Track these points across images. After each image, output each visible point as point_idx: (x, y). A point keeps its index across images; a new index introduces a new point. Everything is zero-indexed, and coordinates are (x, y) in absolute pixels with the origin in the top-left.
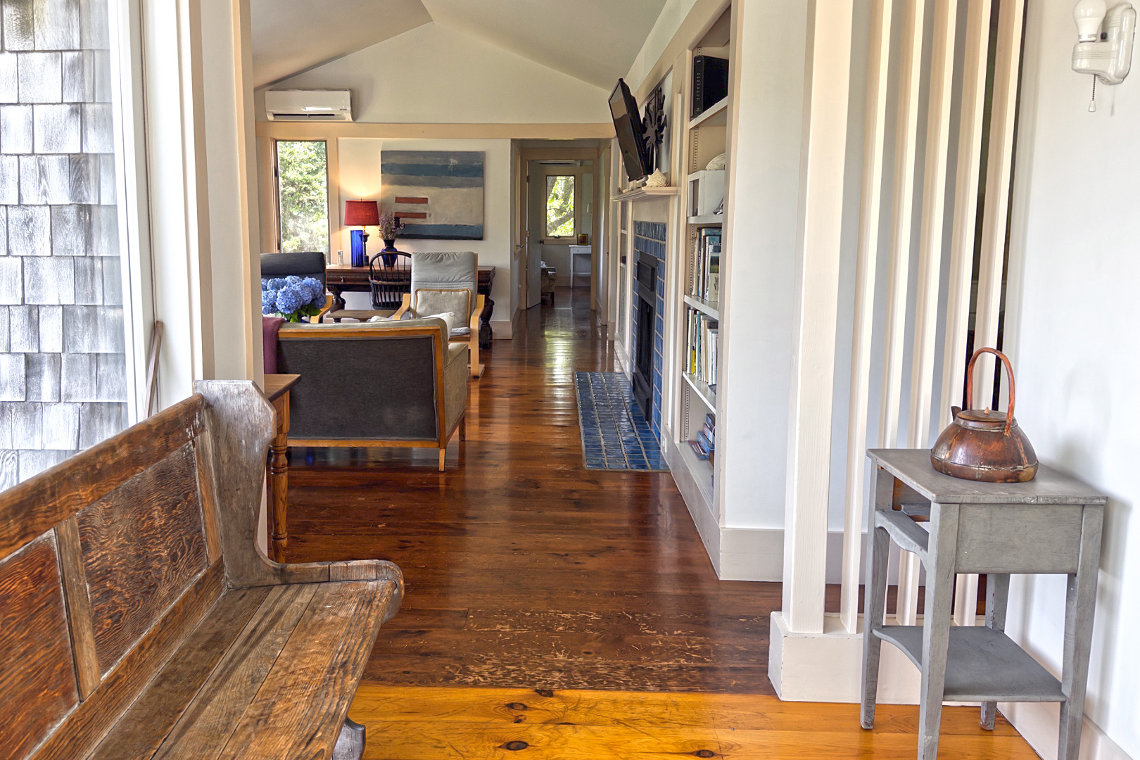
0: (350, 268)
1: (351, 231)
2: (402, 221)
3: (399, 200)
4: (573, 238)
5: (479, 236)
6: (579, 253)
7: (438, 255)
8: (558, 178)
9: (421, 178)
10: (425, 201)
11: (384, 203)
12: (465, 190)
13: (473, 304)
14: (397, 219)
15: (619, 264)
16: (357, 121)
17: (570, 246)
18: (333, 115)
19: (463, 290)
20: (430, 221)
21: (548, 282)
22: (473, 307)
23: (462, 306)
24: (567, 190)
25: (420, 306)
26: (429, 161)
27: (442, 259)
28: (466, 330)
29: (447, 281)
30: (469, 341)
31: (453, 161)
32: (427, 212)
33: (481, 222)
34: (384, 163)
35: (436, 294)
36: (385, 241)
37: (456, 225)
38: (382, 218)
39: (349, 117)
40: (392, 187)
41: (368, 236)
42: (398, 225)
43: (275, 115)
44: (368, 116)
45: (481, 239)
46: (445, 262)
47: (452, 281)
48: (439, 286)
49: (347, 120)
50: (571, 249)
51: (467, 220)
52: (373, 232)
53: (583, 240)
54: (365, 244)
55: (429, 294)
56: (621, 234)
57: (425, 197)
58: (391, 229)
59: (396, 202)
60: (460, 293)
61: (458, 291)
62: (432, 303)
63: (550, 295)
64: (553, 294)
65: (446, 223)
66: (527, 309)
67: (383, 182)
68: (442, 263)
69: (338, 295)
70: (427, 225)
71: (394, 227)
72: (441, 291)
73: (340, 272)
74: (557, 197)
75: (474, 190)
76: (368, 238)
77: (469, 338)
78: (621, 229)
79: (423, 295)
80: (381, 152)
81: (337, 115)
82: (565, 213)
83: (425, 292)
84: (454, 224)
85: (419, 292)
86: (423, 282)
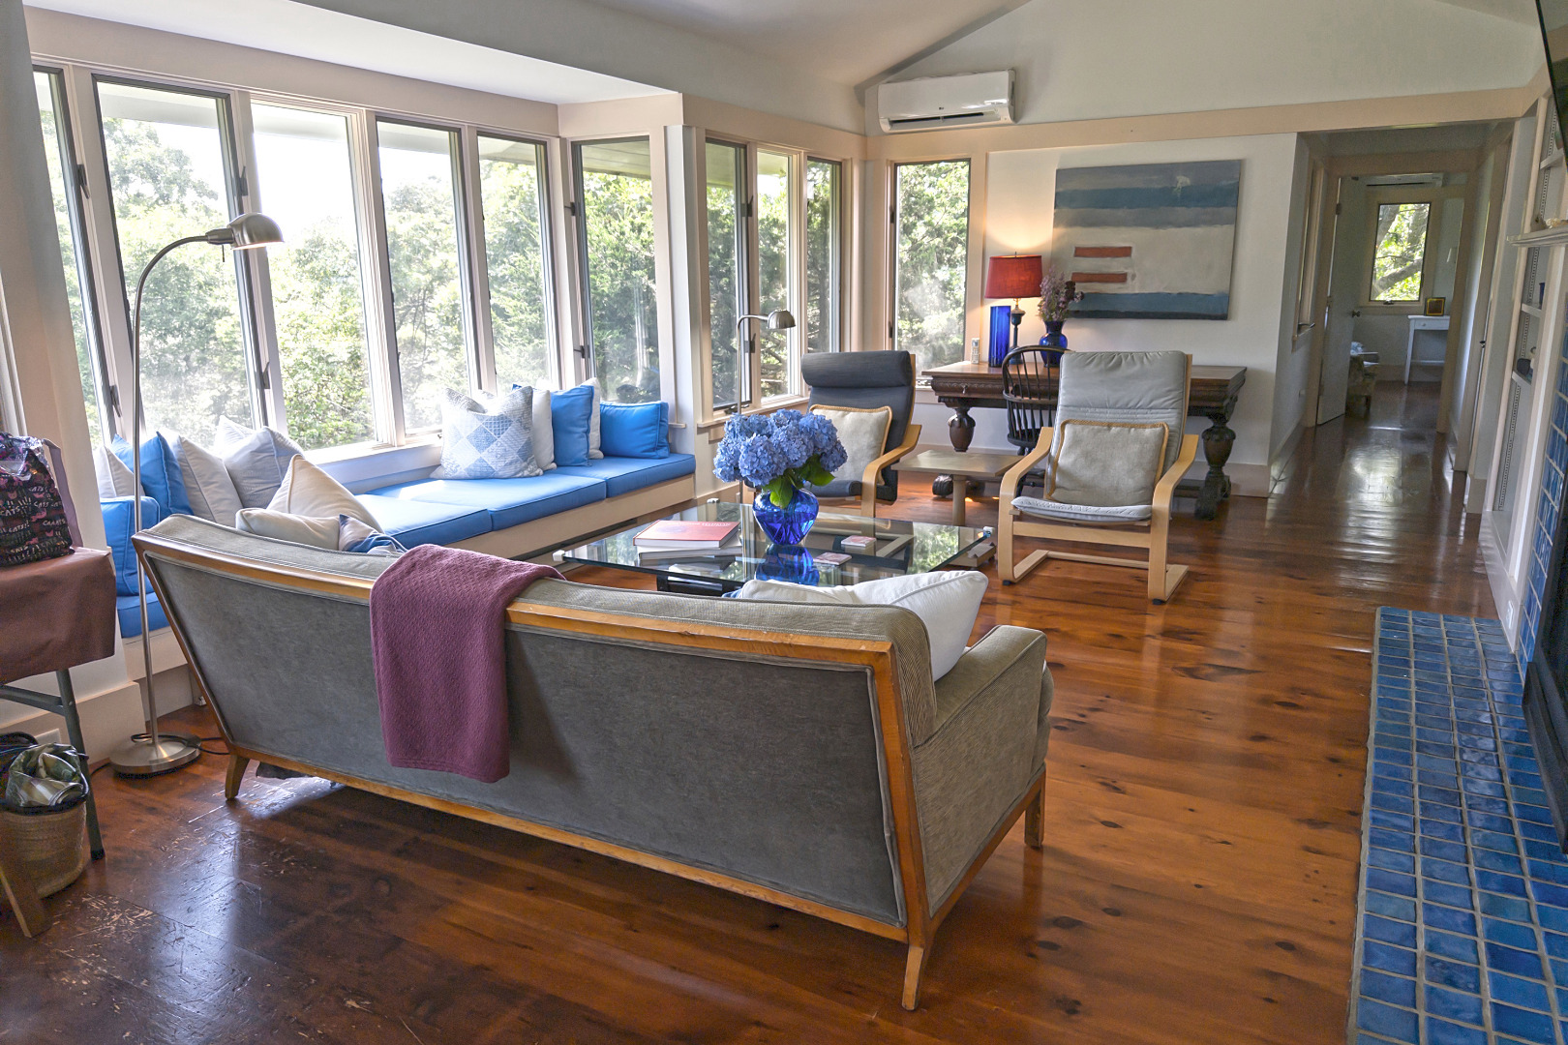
0: (986, 372)
1: (992, 308)
2: (1079, 288)
3: (1081, 252)
4: (1416, 305)
5: (1220, 313)
6: (1424, 328)
7: (1112, 355)
8: (1402, 207)
9: (1121, 213)
10: (1125, 252)
11: (1056, 258)
12: (1199, 231)
13: (1173, 453)
14: (1071, 285)
15: (1509, 374)
16: (1022, 121)
17: (1410, 317)
18: (981, 114)
19: (1154, 426)
20: (1132, 287)
21: (1361, 379)
22: (1171, 458)
23: (1148, 457)
24: (1415, 226)
25: (1066, 454)
26: (1138, 182)
27: (1118, 364)
28: (1142, 511)
29: (1126, 407)
30: (1149, 532)
31: (1183, 180)
32: (1129, 271)
33: (1224, 287)
34: (1061, 189)
35: (1099, 431)
36: (1047, 323)
37: (1180, 294)
38: (1045, 284)
39: (1005, 117)
40: (1069, 230)
41: (1022, 314)
42: (1070, 296)
43: (893, 123)
44: (1039, 111)
45: (1224, 317)
46: (1125, 370)
47: (1134, 407)
48: (1108, 415)
49: (1002, 121)
50: (1412, 322)
51: (1203, 284)
52: (1030, 306)
53: (1434, 308)
54: (1016, 330)
55: (1087, 430)
56: (1521, 312)
57: (1127, 245)
58: (1058, 303)
59: (1076, 255)
60: (1148, 431)
61: (1143, 426)
62: (1089, 448)
63: (1363, 400)
64: (1368, 400)
65: (1161, 290)
66: (1317, 425)
67: (1057, 223)
68: (1119, 373)
69: (963, 414)
70: (1127, 294)
71: (1062, 299)
72: (1110, 426)
73: (962, 378)
74: (1397, 237)
75: (1217, 231)
76: (1023, 318)
77: (1149, 526)
78: (1522, 302)
79: (1075, 432)
80: (1058, 171)
81: (987, 113)
82: (1409, 263)
83: (1079, 428)
84: (1176, 292)
85: (1067, 427)
86: (1079, 406)
